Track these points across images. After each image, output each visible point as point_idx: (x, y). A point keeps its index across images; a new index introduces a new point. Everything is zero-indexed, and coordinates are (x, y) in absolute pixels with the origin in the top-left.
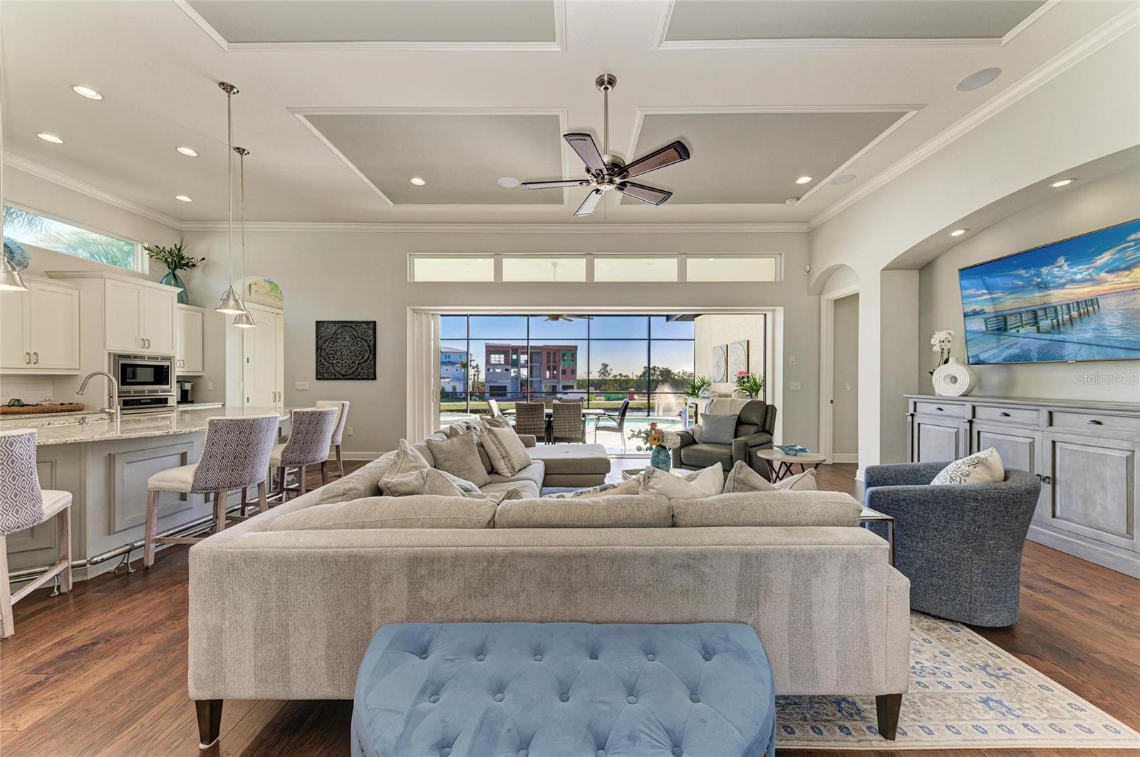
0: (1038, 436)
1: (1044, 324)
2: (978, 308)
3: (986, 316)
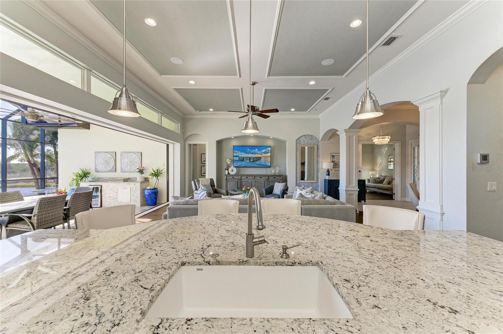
1: (251, 160)
2: (237, 155)
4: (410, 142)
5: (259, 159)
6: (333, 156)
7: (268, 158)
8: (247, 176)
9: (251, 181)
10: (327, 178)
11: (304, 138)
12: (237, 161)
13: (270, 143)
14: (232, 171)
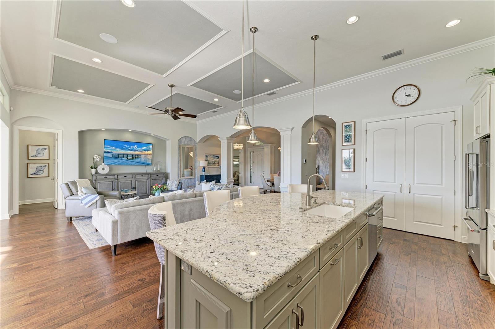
0: (133, 180)
1: (129, 158)
2: (110, 151)
3: (112, 153)
4: (248, 149)
5: (139, 156)
6: (207, 156)
7: (149, 156)
8: (125, 175)
9: (131, 180)
10: (203, 173)
11: (184, 139)
12: (110, 157)
13: (149, 140)
14: (103, 169)
